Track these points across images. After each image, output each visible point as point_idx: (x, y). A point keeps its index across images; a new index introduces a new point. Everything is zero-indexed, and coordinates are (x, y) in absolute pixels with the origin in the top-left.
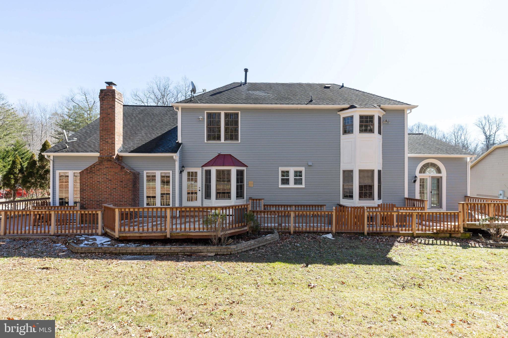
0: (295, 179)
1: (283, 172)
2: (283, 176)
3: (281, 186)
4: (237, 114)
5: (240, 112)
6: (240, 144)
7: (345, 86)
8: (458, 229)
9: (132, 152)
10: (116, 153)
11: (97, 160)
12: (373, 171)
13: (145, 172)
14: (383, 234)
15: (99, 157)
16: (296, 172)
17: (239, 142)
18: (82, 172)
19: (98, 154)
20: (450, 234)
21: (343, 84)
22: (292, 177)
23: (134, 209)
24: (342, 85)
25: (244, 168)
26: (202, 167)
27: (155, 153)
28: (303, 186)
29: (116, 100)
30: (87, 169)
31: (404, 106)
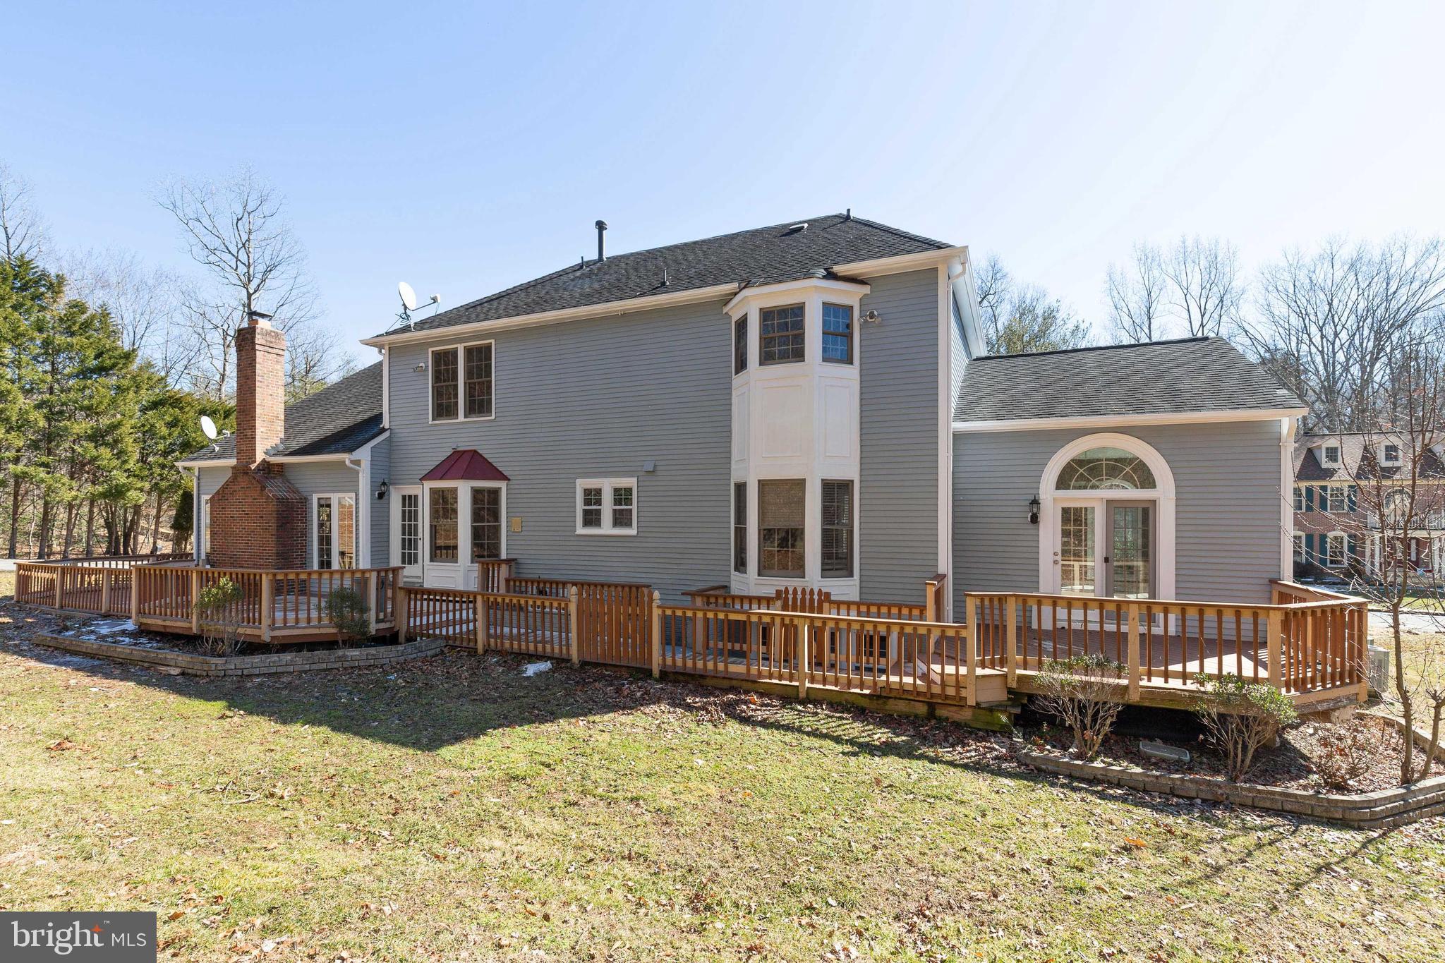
0: (615, 511)
1: (587, 492)
2: (587, 502)
3: (581, 530)
4: (489, 347)
5: (493, 341)
6: (494, 424)
7: (852, 215)
8: (958, 691)
9: (292, 454)
10: (260, 456)
11: (229, 474)
12: (800, 484)
13: (315, 497)
14: (709, 682)
15: (234, 468)
16: (617, 491)
17: (493, 417)
18: (213, 497)
19: (233, 462)
20: (932, 706)
21: (849, 210)
22: (607, 508)
23: (286, 575)
24: (845, 213)
25: (502, 485)
26: (421, 480)
27: (331, 452)
28: (632, 531)
29: (257, 347)
30: (218, 493)
31: (935, 253)
